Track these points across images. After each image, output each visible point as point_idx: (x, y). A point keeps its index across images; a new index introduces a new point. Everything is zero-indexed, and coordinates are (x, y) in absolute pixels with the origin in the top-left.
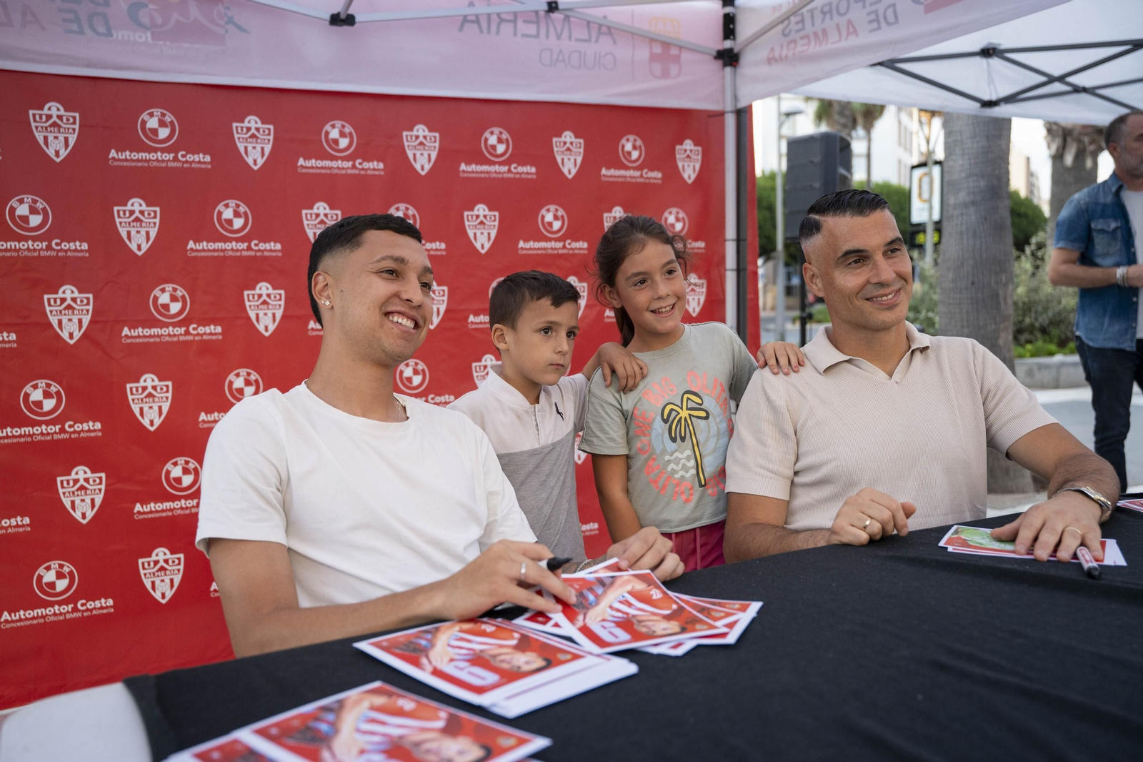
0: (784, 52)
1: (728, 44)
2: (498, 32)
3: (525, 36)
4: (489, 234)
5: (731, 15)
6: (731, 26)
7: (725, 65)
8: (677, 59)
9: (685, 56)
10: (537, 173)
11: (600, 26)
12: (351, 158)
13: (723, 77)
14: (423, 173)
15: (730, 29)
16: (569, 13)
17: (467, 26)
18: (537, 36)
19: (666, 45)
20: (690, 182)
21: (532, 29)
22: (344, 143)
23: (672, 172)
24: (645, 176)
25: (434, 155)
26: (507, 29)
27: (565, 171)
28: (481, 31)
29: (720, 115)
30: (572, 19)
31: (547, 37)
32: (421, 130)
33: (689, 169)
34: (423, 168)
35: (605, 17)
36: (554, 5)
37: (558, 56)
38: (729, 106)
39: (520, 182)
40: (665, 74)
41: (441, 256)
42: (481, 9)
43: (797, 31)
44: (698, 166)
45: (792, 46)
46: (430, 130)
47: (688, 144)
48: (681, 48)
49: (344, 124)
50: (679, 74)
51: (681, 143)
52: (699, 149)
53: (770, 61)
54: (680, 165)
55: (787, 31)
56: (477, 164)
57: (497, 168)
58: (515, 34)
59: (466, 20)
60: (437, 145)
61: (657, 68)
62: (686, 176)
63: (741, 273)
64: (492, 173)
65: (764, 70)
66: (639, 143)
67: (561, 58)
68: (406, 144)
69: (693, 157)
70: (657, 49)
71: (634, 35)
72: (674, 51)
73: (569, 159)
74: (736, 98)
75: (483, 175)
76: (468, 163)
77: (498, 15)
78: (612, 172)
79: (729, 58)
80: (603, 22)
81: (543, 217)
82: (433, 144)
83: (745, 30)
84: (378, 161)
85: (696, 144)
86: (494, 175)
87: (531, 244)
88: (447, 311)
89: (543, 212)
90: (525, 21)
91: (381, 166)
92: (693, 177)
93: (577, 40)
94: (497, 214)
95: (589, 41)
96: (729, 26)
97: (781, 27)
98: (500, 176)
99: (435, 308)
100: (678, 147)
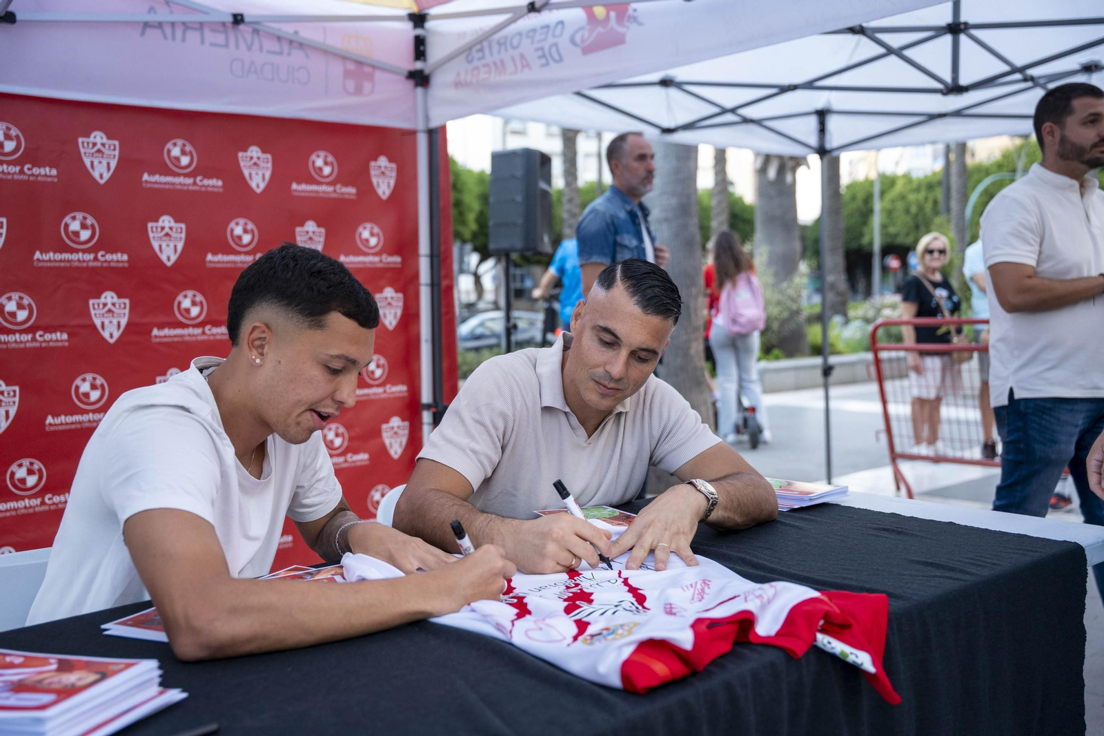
0: (469, 78)
1: (419, 65)
2: (184, 40)
3: (212, 45)
4: (175, 246)
5: (421, 38)
6: (422, 48)
7: (417, 85)
8: (370, 78)
9: (379, 75)
10: (223, 187)
11: (291, 42)
12: (19, 162)
13: (415, 97)
14: (102, 182)
15: (421, 51)
16: (257, 27)
17: (149, 31)
18: (226, 46)
19: (359, 63)
20: (384, 197)
21: (220, 38)
22: (9, 146)
23: (366, 188)
24: (338, 190)
25: (113, 164)
26: (193, 36)
27: (253, 185)
28: (165, 37)
29: (413, 133)
30: (261, 33)
31: (237, 47)
32: (98, 137)
33: (384, 186)
34: (101, 176)
35: (296, 32)
36: (239, 18)
37: (250, 68)
38: (421, 126)
39: (207, 195)
40: (359, 91)
41: (123, 268)
42: (163, 15)
43: (480, 59)
44: (392, 182)
45: (475, 72)
46: (109, 138)
47: (383, 161)
48: (374, 67)
49: (10, 126)
50: (372, 91)
51: (375, 159)
52: (394, 166)
53: (458, 84)
54: (374, 180)
55: (470, 58)
56: (161, 175)
57: (181, 180)
58: (203, 42)
59: (146, 25)
60: (117, 153)
61: (351, 85)
62: (380, 192)
63: (436, 288)
64: (177, 185)
65: (452, 93)
66: (330, 159)
67: (253, 69)
68: (82, 151)
69: (388, 173)
70: (351, 66)
71: (326, 52)
72: (368, 70)
73: (257, 174)
74: (427, 118)
75: (167, 187)
76: (151, 173)
77: (184, 23)
78: (303, 187)
79: (420, 79)
80: (294, 38)
81: (232, 231)
82: (112, 153)
83: (435, 52)
84: (51, 167)
85: (390, 160)
86: (179, 187)
87: (220, 257)
88: (129, 325)
89: (232, 225)
90: (213, 30)
91: (54, 172)
92: (388, 193)
93: (270, 52)
94: (183, 226)
95: (281, 53)
96: (420, 48)
97: (465, 54)
98: (185, 188)
99: (115, 322)
100: (372, 164)
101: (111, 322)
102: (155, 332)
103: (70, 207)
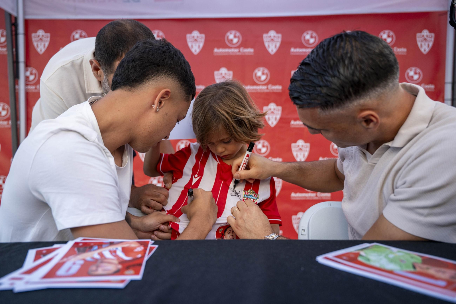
12: (239, 47)
14: (273, 54)
20: (425, 53)
22: (235, 41)
23: (414, 48)
25: (278, 45)
29: (446, 14)
32: (272, 33)
33: (425, 47)
34: (272, 51)
44: (431, 44)
46: (277, 33)
47: (425, 33)
49: (236, 32)
51: (421, 32)
52: (433, 35)
54: (419, 44)
56: (299, 48)
60: (280, 40)
62: (422, 50)
66: (392, 33)
68: (265, 40)
69: (428, 39)
76: (295, 48)
82: (278, 40)
85: (430, 31)
91: (252, 50)
92: (427, 50)
99: (274, 117)
100: (418, 35)
101: (272, 118)
102: (293, 122)
103: (257, 65)
